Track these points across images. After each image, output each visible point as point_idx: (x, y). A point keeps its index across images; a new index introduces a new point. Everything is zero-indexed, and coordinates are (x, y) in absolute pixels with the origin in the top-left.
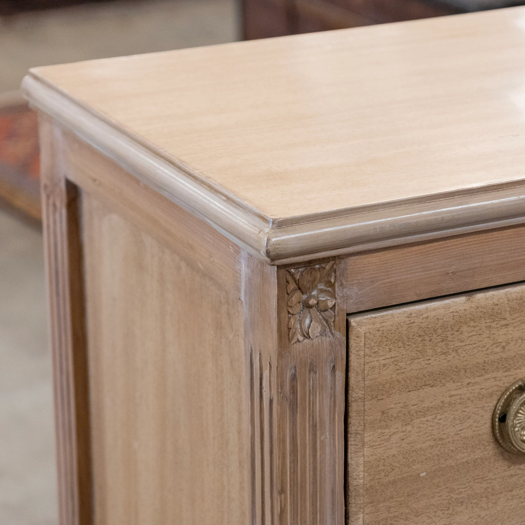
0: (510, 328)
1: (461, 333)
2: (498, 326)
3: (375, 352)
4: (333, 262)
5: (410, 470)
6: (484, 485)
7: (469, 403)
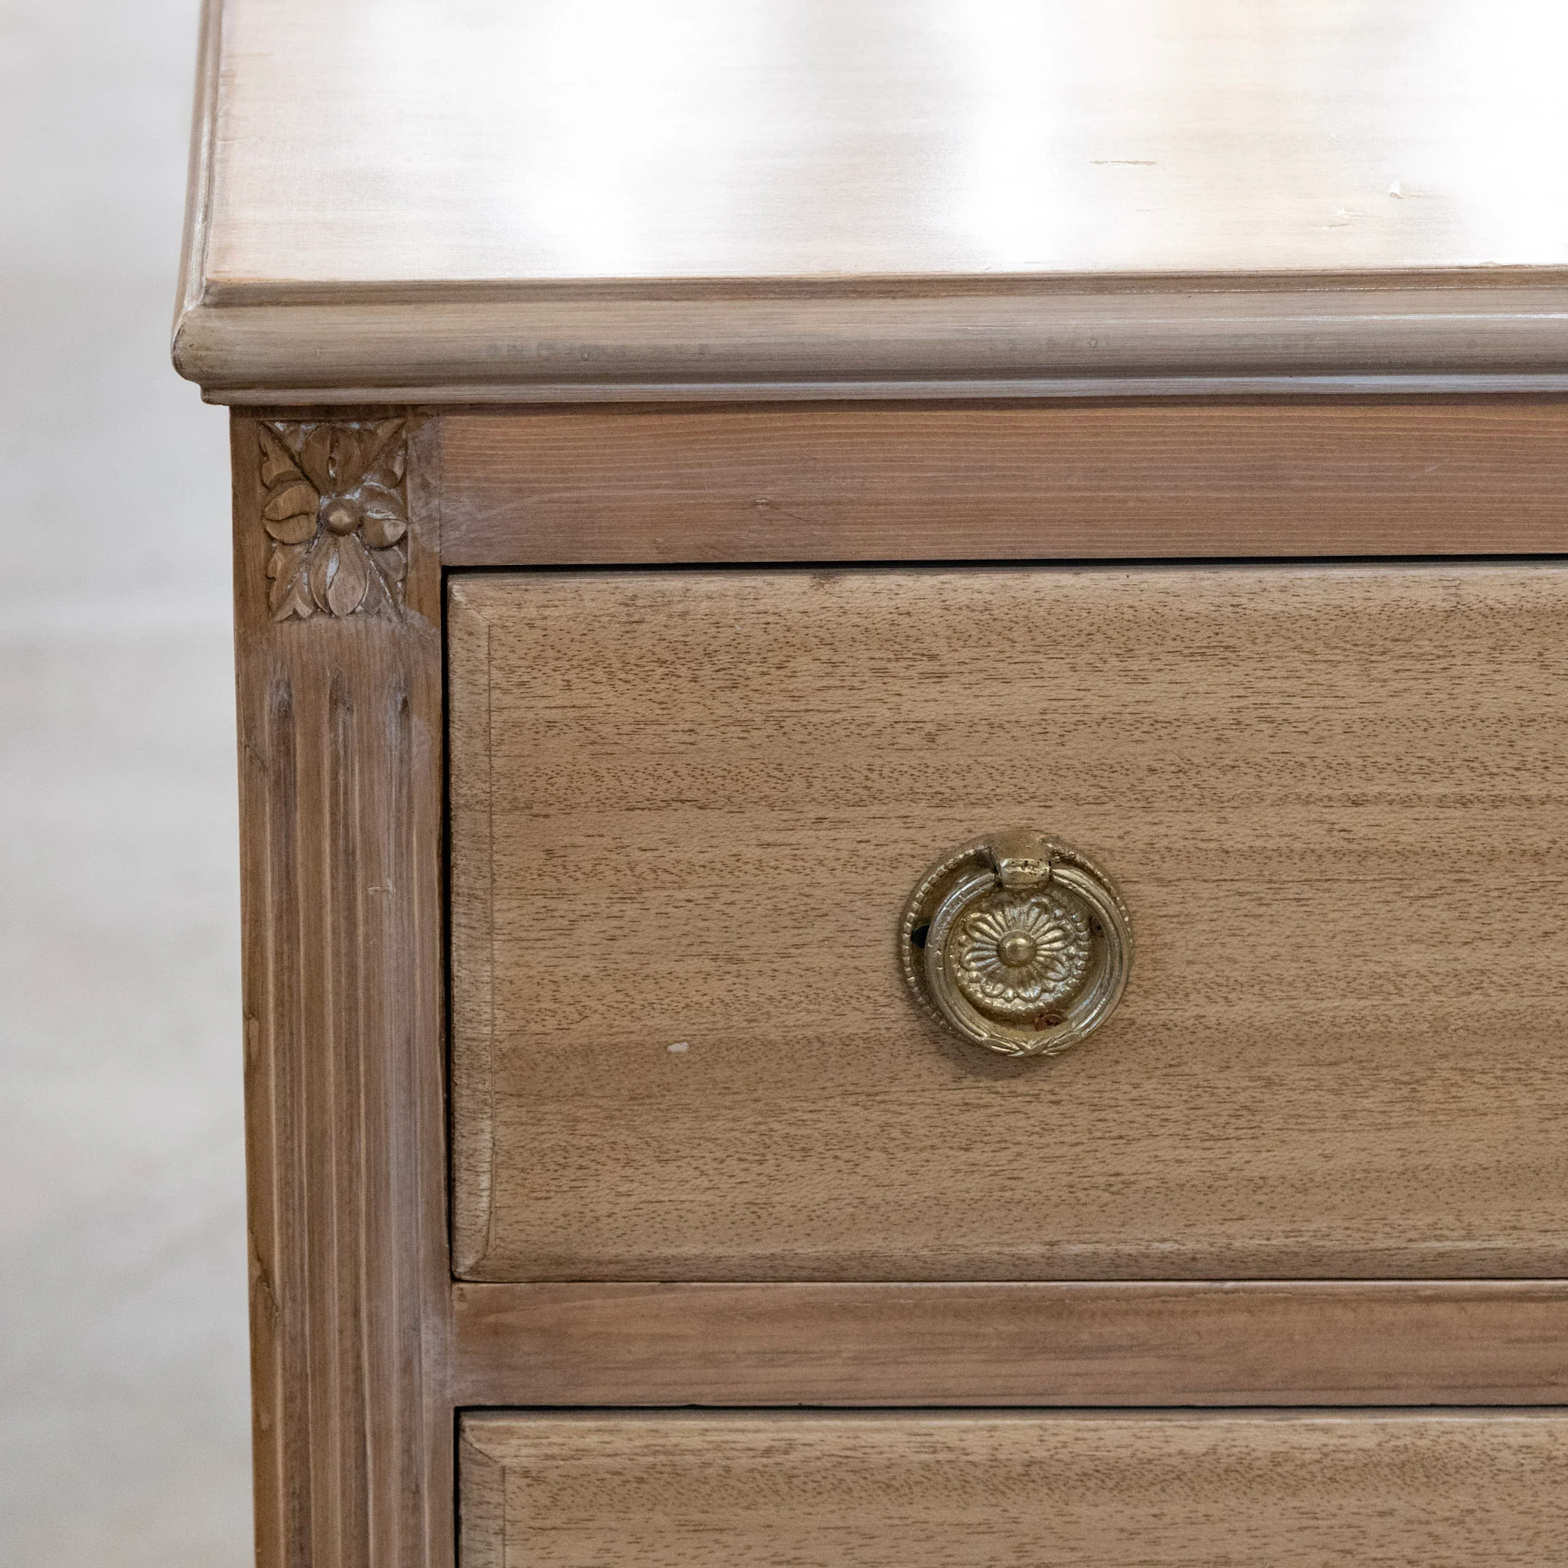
0: (952, 687)
1: (793, 675)
2: (909, 673)
3: (523, 684)
4: (398, 421)
5: (636, 1026)
6: (878, 1116)
7: (821, 875)
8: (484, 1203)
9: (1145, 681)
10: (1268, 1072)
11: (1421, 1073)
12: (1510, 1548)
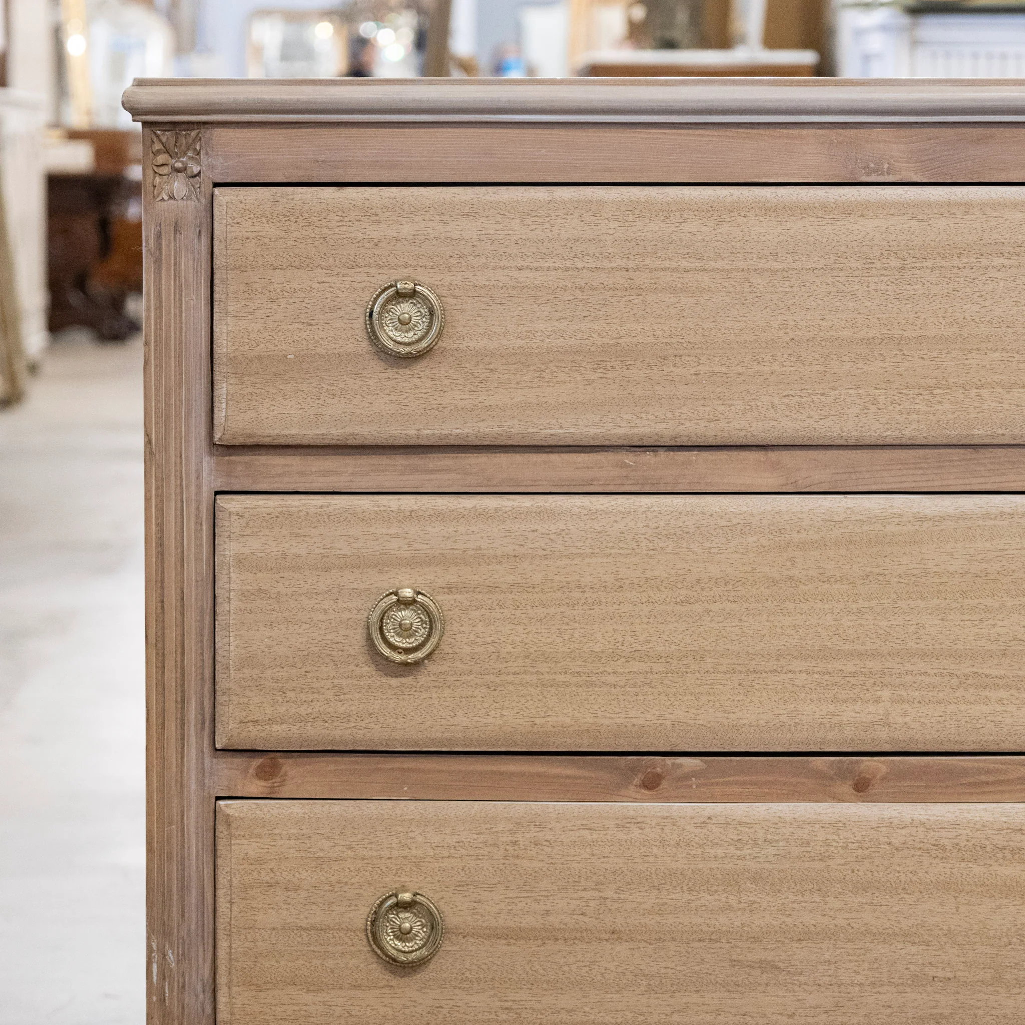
0: (382, 225)
1: (330, 221)
2: (369, 221)
3: (237, 223)
4: (198, 129)
5: (276, 349)
6: (359, 382)
7: (339, 293)
8: (224, 414)
9: (448, 224)
10: (491, 366)
11: (543, 367)
12: (576, 544)
